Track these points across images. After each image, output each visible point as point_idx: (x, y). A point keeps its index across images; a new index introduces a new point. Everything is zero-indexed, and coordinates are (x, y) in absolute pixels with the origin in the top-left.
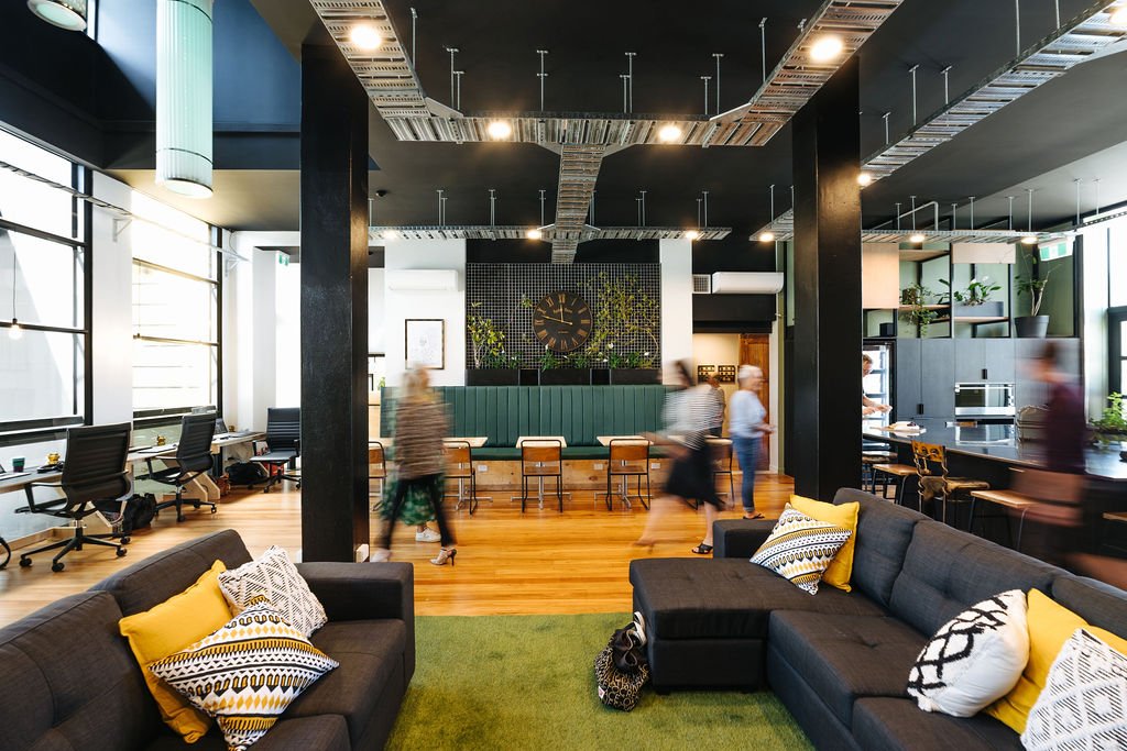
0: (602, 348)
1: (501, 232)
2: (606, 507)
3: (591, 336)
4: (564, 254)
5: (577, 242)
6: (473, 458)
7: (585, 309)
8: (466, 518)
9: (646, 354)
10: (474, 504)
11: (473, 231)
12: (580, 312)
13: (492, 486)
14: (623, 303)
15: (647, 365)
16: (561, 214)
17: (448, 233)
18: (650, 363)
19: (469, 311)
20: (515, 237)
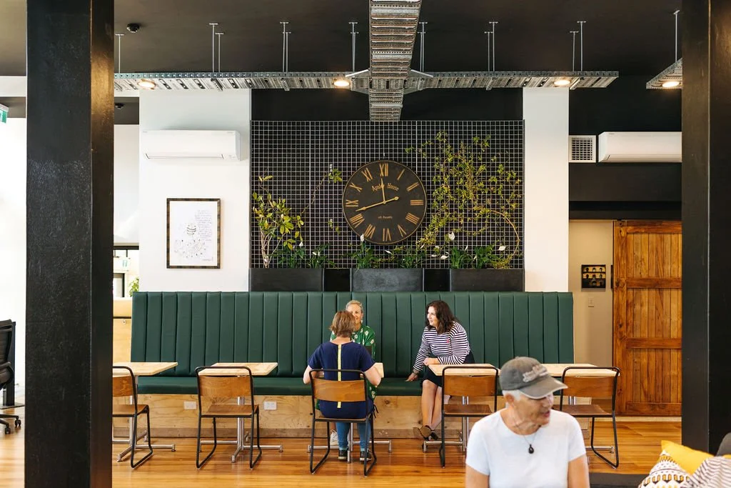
0: (440, 239)
1: (296, 80)
2: (439, 461)
3: (426, 222)
4: (386, 107)
5: (402, 92)
6: (255, 391)
7: (416, 185)
8: (244, 472)
9: (502, 248)
10: (256, 455)
11: (258, 78)
12: (409, 189)
13: (284, 430)
14: (470, 177)
15: (503, 264)
16: (376, 56)
17: (225, 81)
18: (507, 261)
19: (255, 186)
20: (315, 86)
